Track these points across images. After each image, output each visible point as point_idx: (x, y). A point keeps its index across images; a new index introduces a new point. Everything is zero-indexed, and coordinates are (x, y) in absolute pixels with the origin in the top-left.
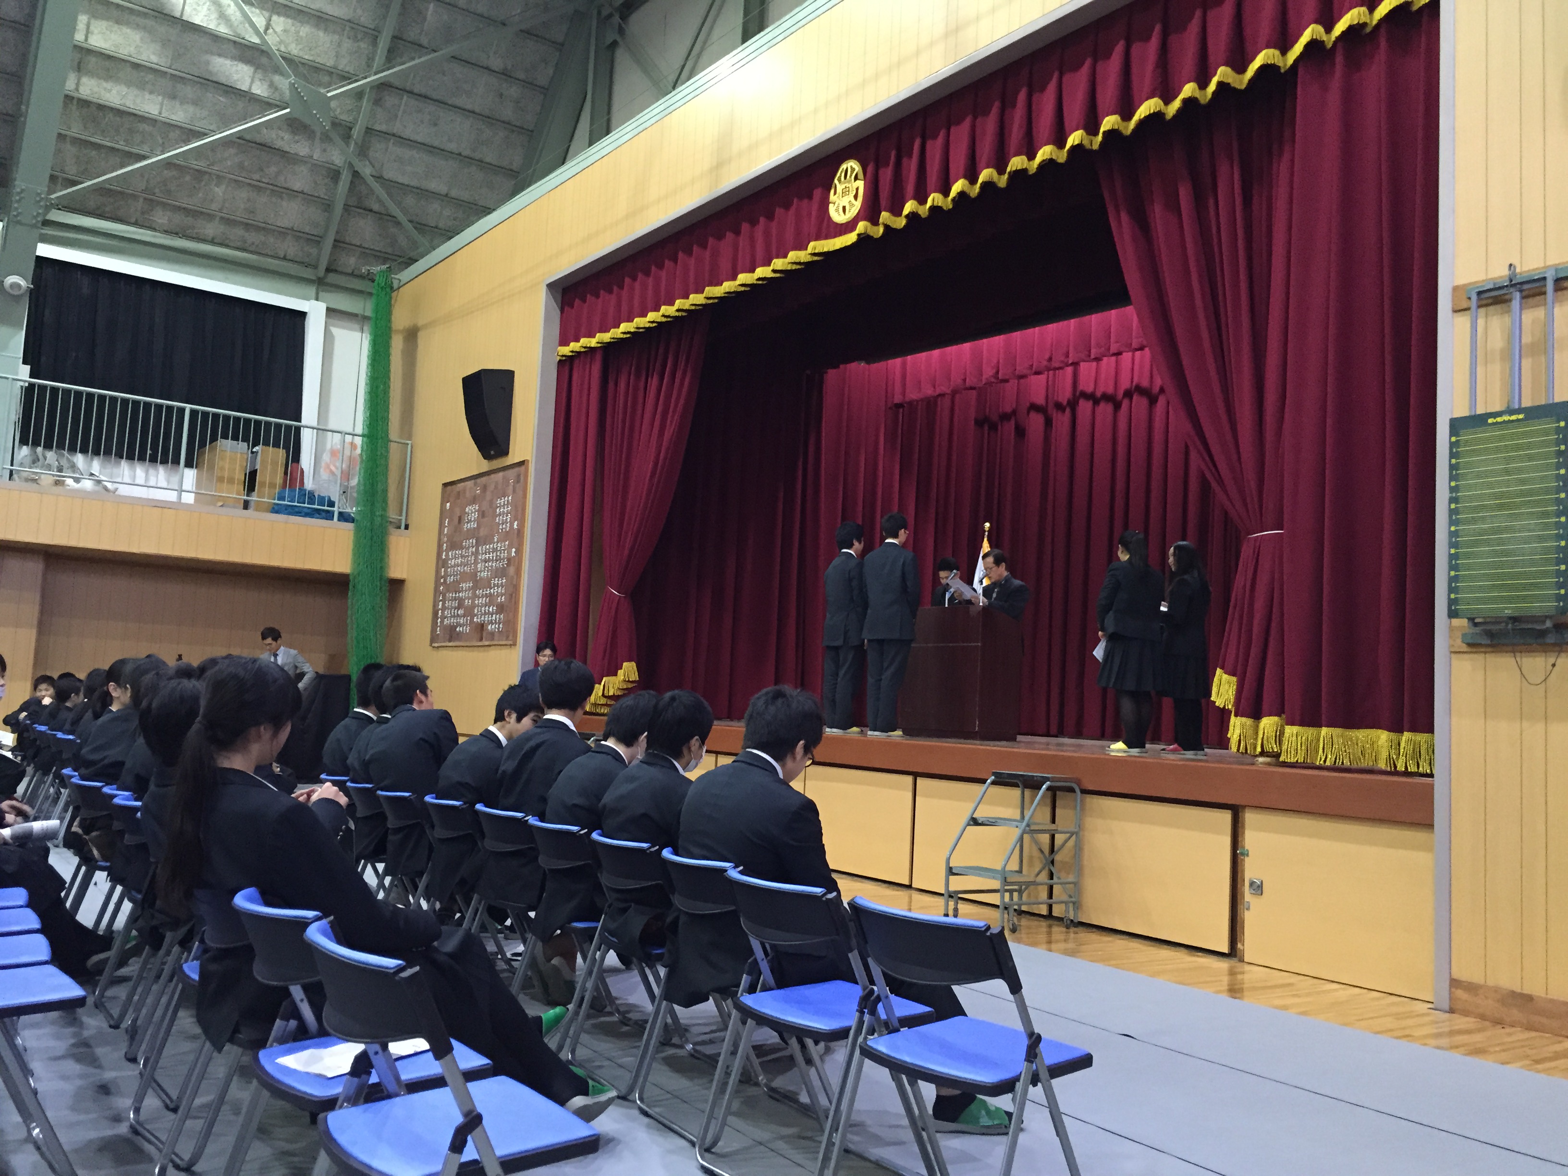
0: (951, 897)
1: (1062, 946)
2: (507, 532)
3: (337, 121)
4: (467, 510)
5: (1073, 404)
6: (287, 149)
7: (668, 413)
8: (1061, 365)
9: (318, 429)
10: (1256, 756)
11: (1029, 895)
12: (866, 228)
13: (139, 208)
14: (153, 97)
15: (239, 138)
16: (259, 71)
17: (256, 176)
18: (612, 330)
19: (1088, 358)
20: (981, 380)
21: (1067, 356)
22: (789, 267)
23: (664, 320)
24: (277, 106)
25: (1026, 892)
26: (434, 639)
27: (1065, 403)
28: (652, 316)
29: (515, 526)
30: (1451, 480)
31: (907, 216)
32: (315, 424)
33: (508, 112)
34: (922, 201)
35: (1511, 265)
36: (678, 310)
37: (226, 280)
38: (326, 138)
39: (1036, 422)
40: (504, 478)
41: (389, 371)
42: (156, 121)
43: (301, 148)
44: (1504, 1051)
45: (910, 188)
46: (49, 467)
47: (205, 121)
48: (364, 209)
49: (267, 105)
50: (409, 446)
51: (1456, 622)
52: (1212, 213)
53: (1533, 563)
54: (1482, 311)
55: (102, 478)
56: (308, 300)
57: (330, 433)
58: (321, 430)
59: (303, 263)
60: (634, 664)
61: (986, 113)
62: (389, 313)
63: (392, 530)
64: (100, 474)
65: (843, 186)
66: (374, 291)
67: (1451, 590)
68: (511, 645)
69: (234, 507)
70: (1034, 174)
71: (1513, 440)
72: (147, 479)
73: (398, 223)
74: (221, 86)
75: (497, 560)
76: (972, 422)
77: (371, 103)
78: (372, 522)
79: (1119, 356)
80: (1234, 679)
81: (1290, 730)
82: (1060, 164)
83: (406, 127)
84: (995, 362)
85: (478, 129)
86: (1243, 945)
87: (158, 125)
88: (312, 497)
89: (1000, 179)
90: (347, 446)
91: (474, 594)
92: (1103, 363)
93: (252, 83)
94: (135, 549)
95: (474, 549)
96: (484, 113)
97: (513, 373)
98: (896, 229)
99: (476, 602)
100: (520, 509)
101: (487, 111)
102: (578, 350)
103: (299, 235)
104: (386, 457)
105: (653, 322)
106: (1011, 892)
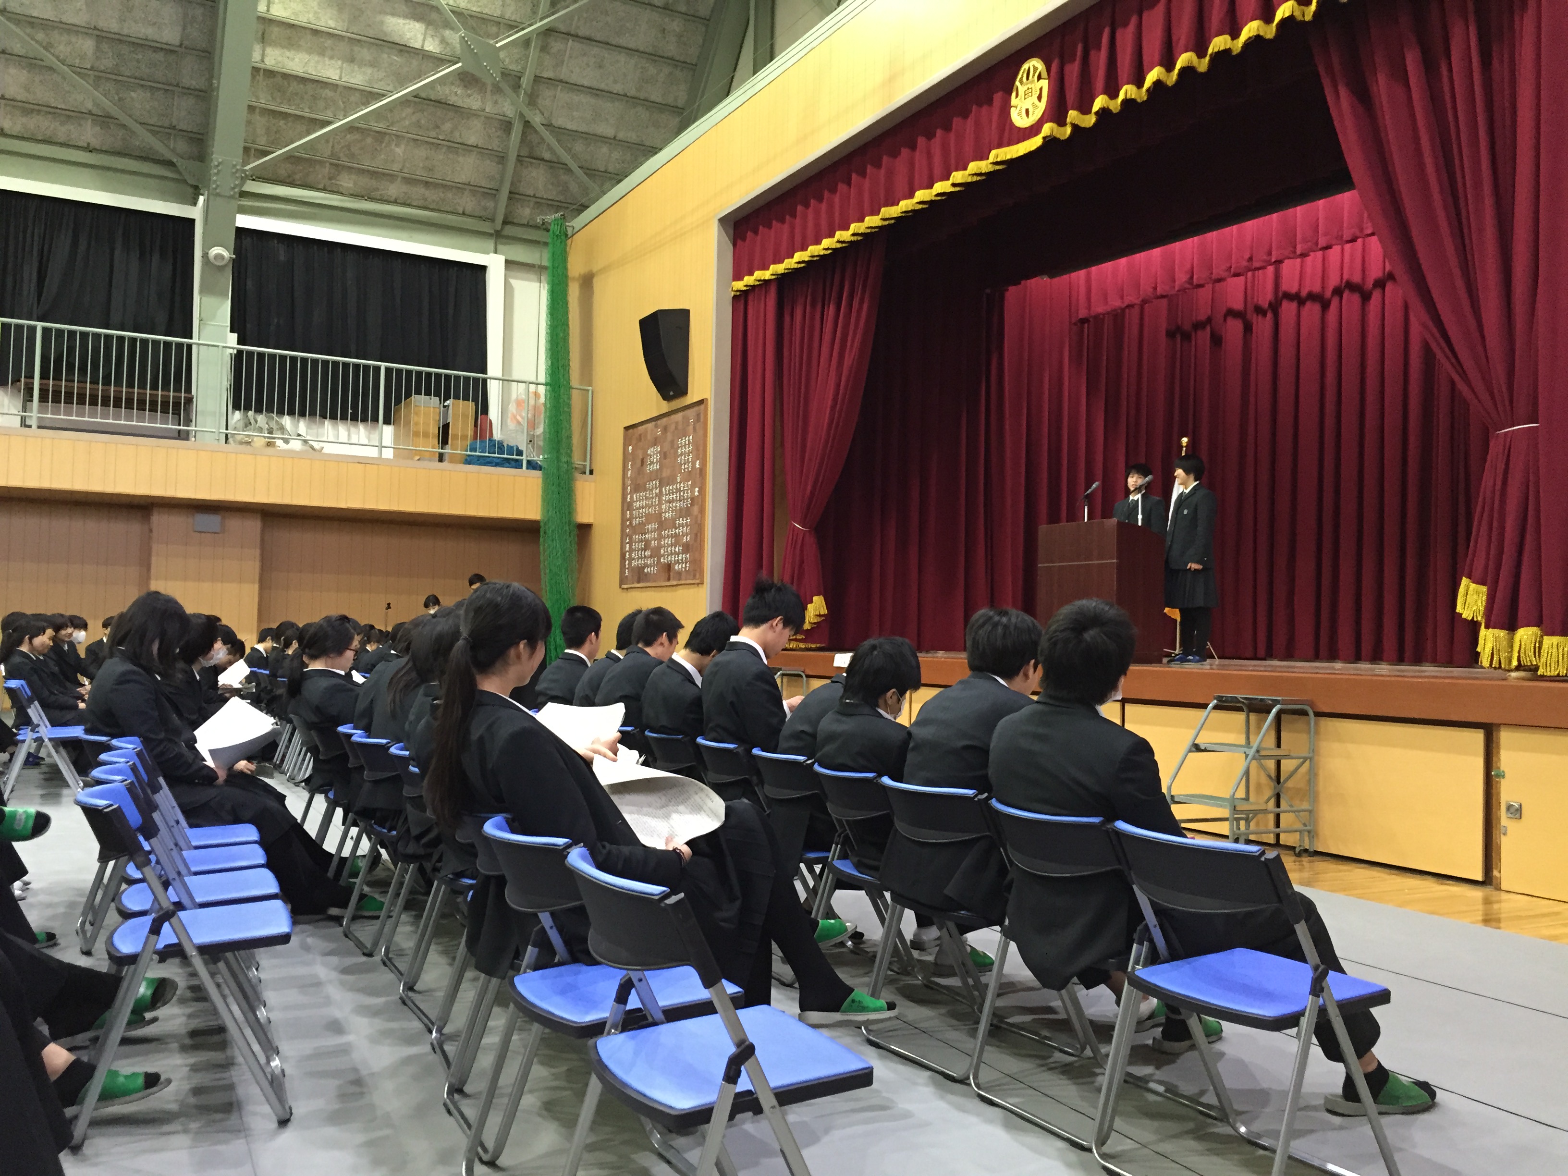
1: (1297, 875)
2: (689, 472)
3: (506, 72)
4: (649, 452)
5: (1275, 307)
6: (460, 103)
7: (846, 342)
8: (1264, 264)
9: (503, 380)
10: (1510, 671)
11: (1257, 824)
12: (1052, 131)
13: (326, 174)
14: (333, 62)
15: (415, 97)
16: (430, 27)
17: (433, 134)
18: (786, 261)
19: (1293, 255)
20: (1174, 287)
21: (1270, 254)
22: (969, 180)
23: (839, 245)
24: (449, 61)
25: (1254, 820)
26: (623, 580)
27: (1266, 306)
28: (827, 243)
29: (698, 466)
31: (1097, 113)
32: (500, 375)
33: (671, 49)
34: (1113, 95)
36: (853, 235)
37: (410, 239)
38: (497, 89)
39: (1234, 328)
40: (684, 417)
41: (568, 318)
42: (337, 85)
43: (474, 102)
45: (1100, 81)
46: (260, 430)
47: (382, 83)
48: (536, 159)
49: (439, 61)
50: (590, 392)
52: (1445, 80)
55: (308, 438)
56: (487, 253)
57: (514, 383)
58: (506, 381)
59: (481, 217)
60: (822, 598)
62: (565, 260)
63: (577, 475)
64: (307, 433)
65: (1026, 88)
66: (549, 240)
68: (698, 584)
69: (430, 460)
70: (1238, 55)
72: (349, 437)
73: (569, 171)
74: (397, 46)
75: (680, 501)
76: (1164, 333)
77: (538, 50)
78: (558, 469)
79: (1327, 251)
80: (1484, 589)
81: (1549, 641)
82: (1269, 40)
83: (572, 72)
84: (1189, 266)
85: (642, 68)
86: (1500, 872)
87: (339, 90)
88: (501, 447)
89: (1199, 63)
90: (532, 396)
91: (660, 534)
92: (1309, 260)
93: (424, 40)
94: (343, 505)
95: (658, 491)
96: (647, 50)
97: (688, 311)
98: (1084, 128)
99: (662, 543)
100: (701, 448)
101: (651, 48)
102: (752, 284)
103: (476, 190)
104: (569, 404)
105: (828, 249)
106: (1238, 821)
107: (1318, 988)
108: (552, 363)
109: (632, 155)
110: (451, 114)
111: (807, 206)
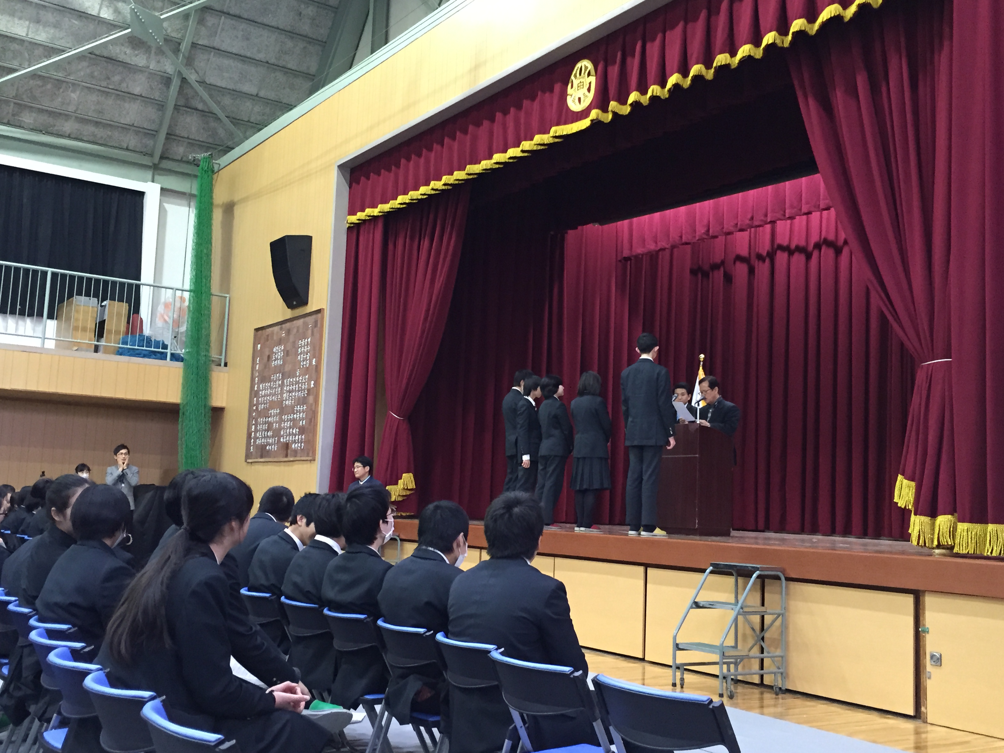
0: (678, 668)
1: (772, 710)
2: (307, 368)
3: (168, 38)
4: (274, 350)
5: (771, 255)
6: (128, 61)
8: (762, 223)
9: (154, 286)
10: (933, 548)
11: (744, 667)
12: (598, 115)
13: (11, 111)
14: (21, 22)
15: (90, 53)
17: (104, 84)
18: (391, 202)
19: (784, 217)
20: (695, 237)
21: (766, 216)
22: (535, 148)
23: (433, 192)
24: (120, 27)
25: (742, 663)
26: (248, 456)
27: (765, 254)
28: (423, 190)
29: (314, 363)
31: (631, 105)
32: (151, 282)
33: (305, 28)
34: (644, 92)
36: (445, 185)
37: (80, 168)
38: (160, 51)
39: (741, 270)
40: (304, 323)
41: (211, 238)
42: (24, 41)
43: (140, 60)
45: (633, 82)
47: (63, 41)
48: (191, 108)
49: (112, 26)
50: (228, 299)
52: (884, 97)
56: (146, 182)
57: (163, 290)
58: (156, 287)
59: (142, 153)
60: (411, 475)
61: (695, 19)
62: (211, 191)
63: (213, 367)
66: (199, 174)
68: (311, 460)
69: (87, 351)
70: (735, 69)
72: (17, 329)
73: (218, 119)
74: (77, 13)
75: (299, 391)
76: (688, 271)
77: (196, 23)
78: (198, 360)
79: (809, 215)
80: (913, 484)
81: (962, 527)
82: (758, 60)
83: (223, 41)
84: (705, 222)
85: (281, 42)
86: (926, 708)
87: (26, 44)
88: (149, 341)
89: (707, 73)
90: (178, 300)
91: (281, 419)
92: (796, 221)
93: (100, 8)
95: (280, 382)
96: (286, 29)
97: (311, 237)
98: (622, 116)
99: (282, 425)
100: (317, 348)
101: (289, 27)
102: (363, 219)
103: (139, 130)
104: (209, 308)
105: (424, 194)
106: (728, 664)
108: (196, 274)
109: (271, 109)
110: (121, 69)
111: (409, 159)
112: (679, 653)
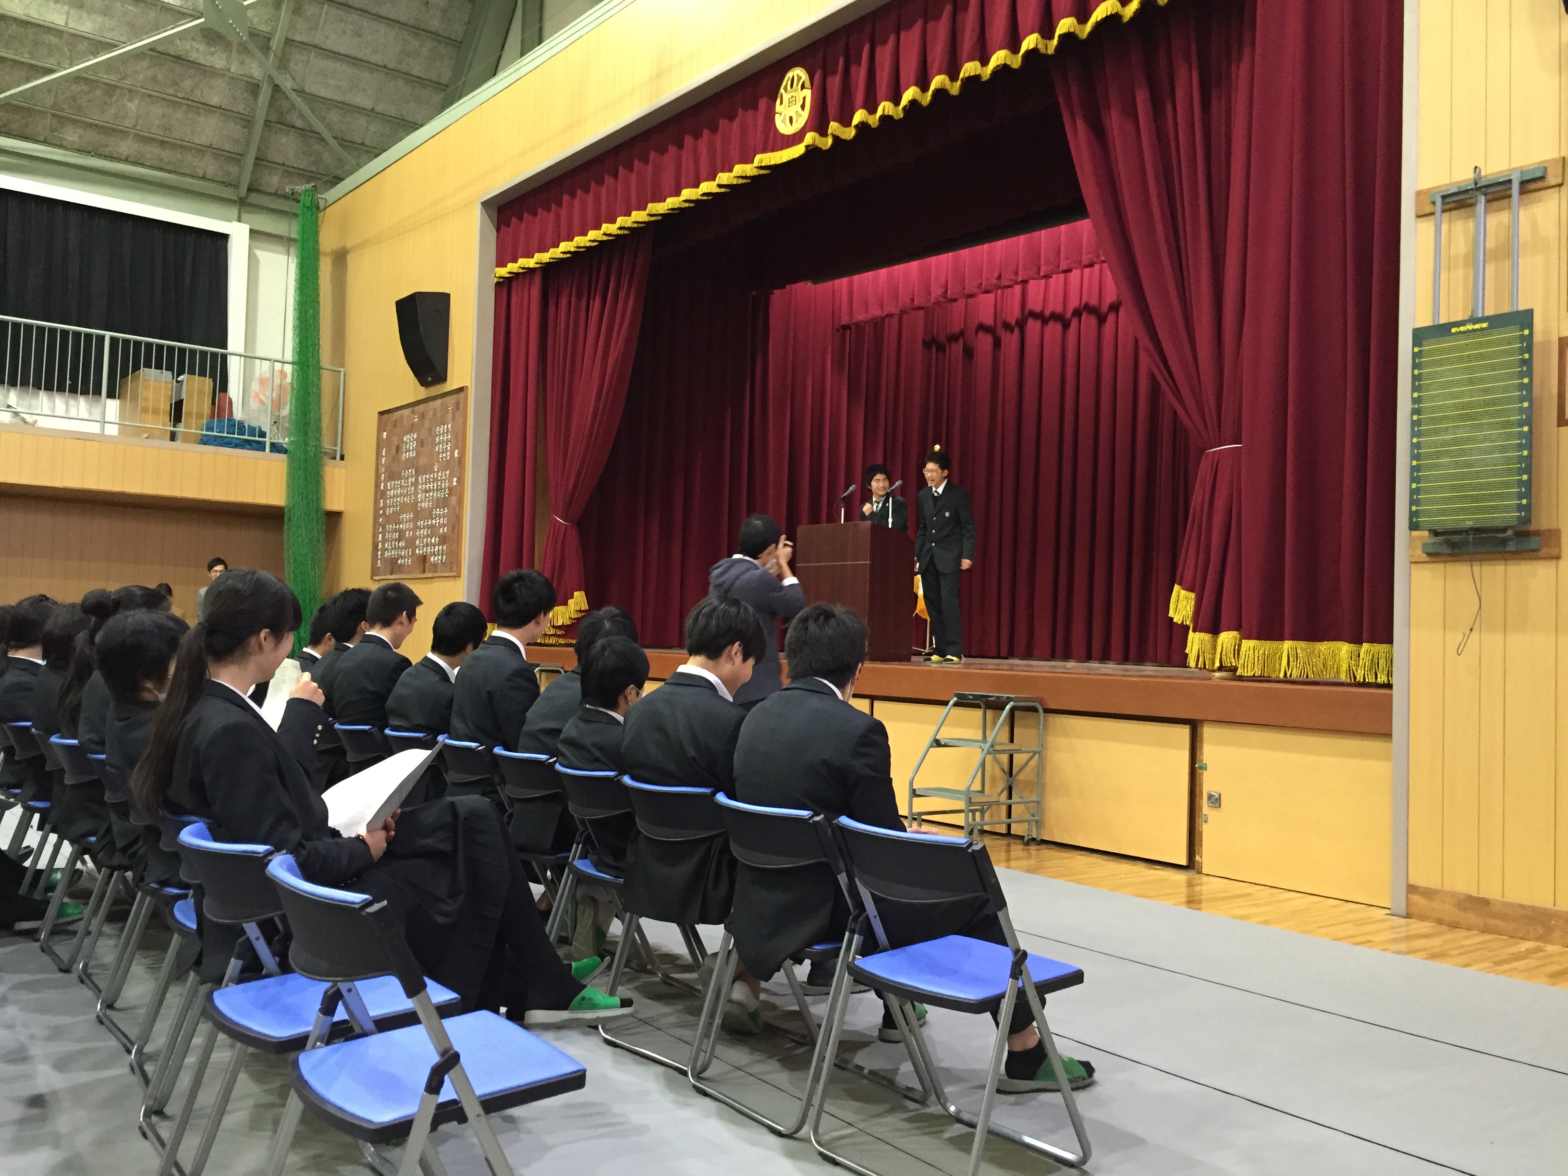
0: (915, 819)
1: (1024, 863)
2: (448, 461)
3: (254, 32)
4: (405, 439)
5: (1021, 324)
6: (202, 61)
7: (612, 334)
8: (1011, 283)
9: (245, 357)
10: (1213, 671)
11: (992, 816)
12: (814, 140)
13: (48, 125)
14: (58, 6)
15: (152, 50)
17: (171, 91)
18: (551, 250)
19: (1038, 276)
20: (930, 300)
21: (1016, 273)
22: (735, 182)
23: (605, 238)
24: (191, 16)
25: (989, 812)
26: (376, 572)
27: (1013, 323)
28: (593, 234)
29: (456, 455)
30: (1413, 391)
31: (856, 126)
32: (241, 351)
33: (435, 23)
34: (872, 110)
35: (1476, 167)
36: (620, 228)
37: (142, 201)
38: (244, 49)
39: (984, 342)
40: (442, 404)
41: (319, 294)
42: (62, 32)
43: (218, 60)
44: (1461, 954)
45: (860, 95)
47: (115, 32)
48: (288, 126)
49: (180, 15)
50: (342, 373)
51: (1415, 533)
52: (1170, 121)
53: (1494, 473)
54: (1446, 215)
55: (19, 409)
56: (230, 221)
57: (258, 361)
58: (249, 358)
59: (223, 183)
60: (583, 593)
61: (938, 17)
62: (316, 234)
63: (327, 460)
64: (18, 404)
66: (299, 212)
67: (1412, 502)
68: (455, 577)
69: (160, 438)
70: (986, 82)
71: (1476, 349)
72: (67, 411)
73: (322, 140)
75: (437, 490)
76: (920, 343)
77: (290, 11)
78: (306, 452)
79: (1069, 273)
80: (1192, 595)
81: (1248, 645)
82: (1016, 70)
83: (328, 38)
84: (943, 281)
85: (403, 40)
86: (1201, 857)
87: (65, 36)
88: (242, 427)
89: (952, 86)
90: (277, 374)
91: (415, 525)
92: (1052, 281)
94: (57, 484)
95: (413, 479)
96: (409, 23)
97: (449, 295)
98: (845, 140)
99: (418, 533)
100: (460, 437)
101: (413, 20)
102: (516, 271)
103: (218, 153)
104: (318, 385)
105: (594, 241)
106: (973, 812)
107: (1017, 972)
108: (300, 342)
109: (391, 129)
110: (191, 72)
111: (573, 195)
112: (916, 800)
